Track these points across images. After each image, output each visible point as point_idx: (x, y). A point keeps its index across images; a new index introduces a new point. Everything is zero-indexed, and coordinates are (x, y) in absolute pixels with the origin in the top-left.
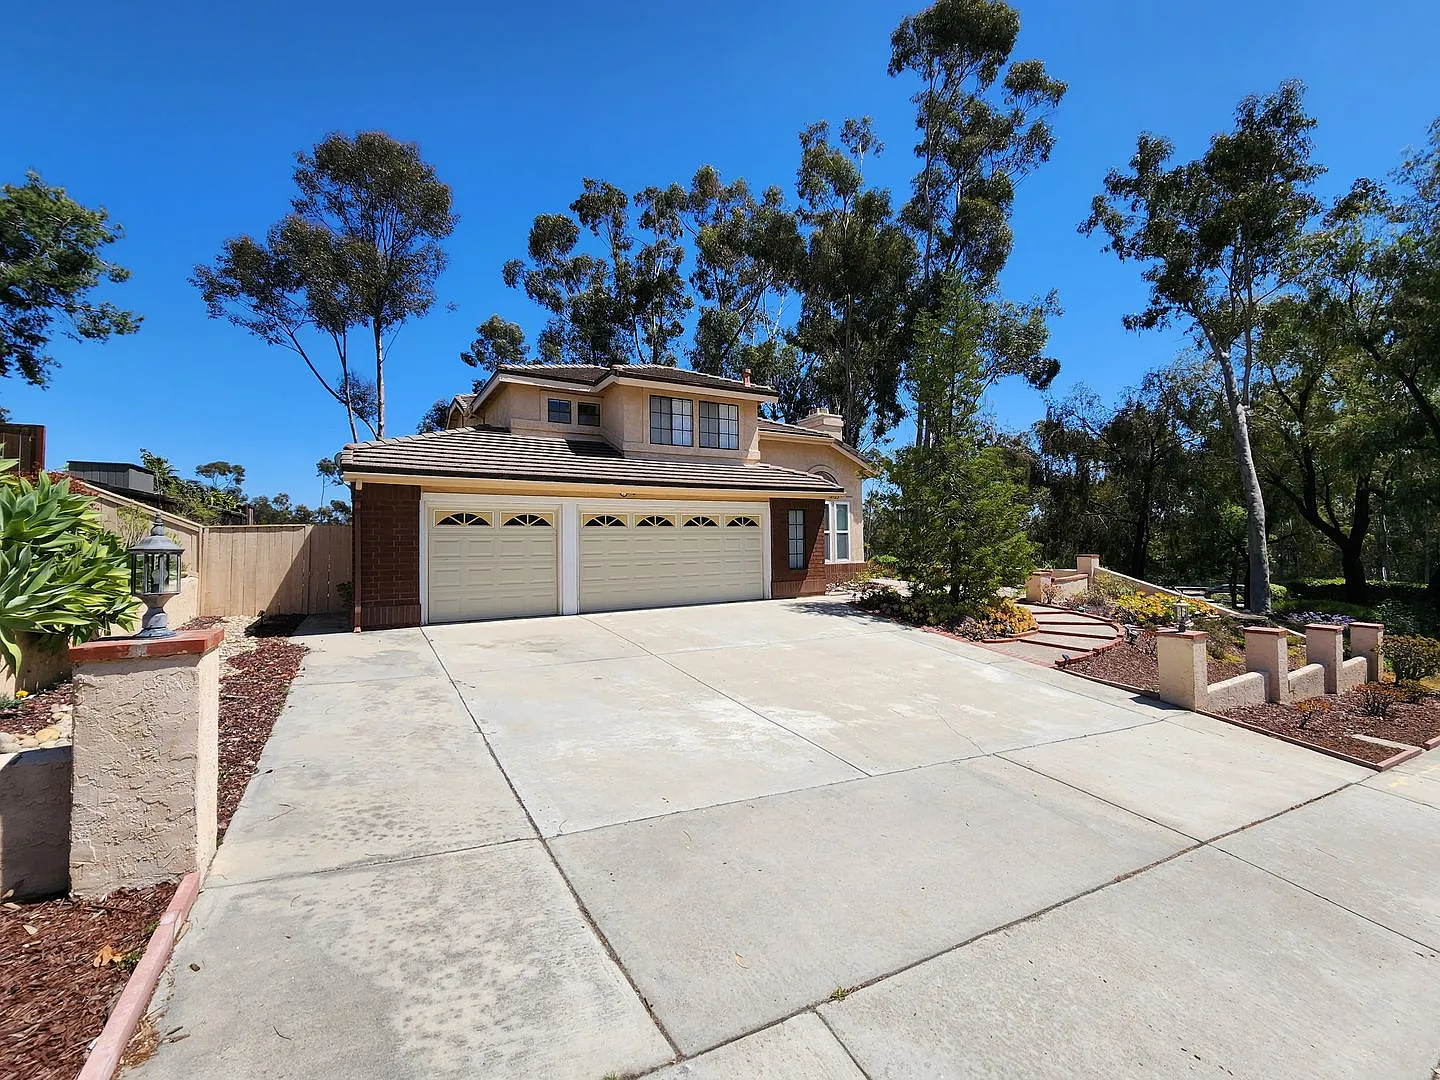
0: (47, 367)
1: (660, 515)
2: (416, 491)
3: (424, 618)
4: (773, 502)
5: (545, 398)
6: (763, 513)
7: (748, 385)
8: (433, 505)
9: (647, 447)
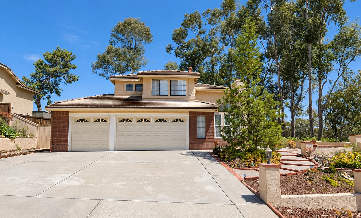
0: (60, 91)
1: (145, 118)
2: (68, 113)
3: (69, 150)
4: (190, 113)
5: (125, 84)
6: (186, 117)
7: (191, 72)
8: (73, 117)
9: (150, 96)
